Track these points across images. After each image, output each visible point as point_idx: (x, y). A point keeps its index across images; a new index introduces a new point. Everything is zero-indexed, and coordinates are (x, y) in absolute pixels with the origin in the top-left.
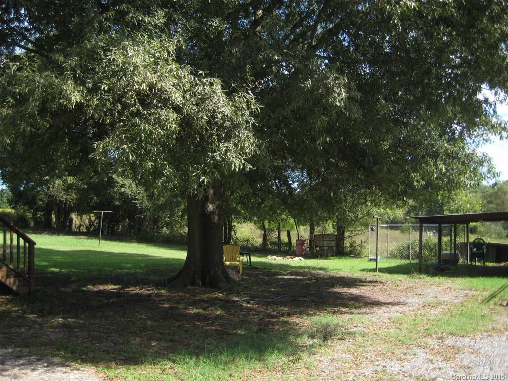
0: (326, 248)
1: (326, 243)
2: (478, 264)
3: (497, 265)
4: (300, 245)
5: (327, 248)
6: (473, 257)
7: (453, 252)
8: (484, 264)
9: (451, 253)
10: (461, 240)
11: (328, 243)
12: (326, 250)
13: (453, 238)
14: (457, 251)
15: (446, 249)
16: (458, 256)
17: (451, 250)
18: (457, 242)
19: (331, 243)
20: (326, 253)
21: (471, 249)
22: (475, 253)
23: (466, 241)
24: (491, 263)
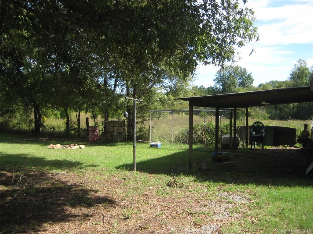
0: (115, 134)
1: (115, 129)
2: (257, 147)
3: (275, 148)
4: (92, 132)
5: (117, 133)
6: (252, 140)
7: (233, 136)
8: (263, 148)
9: (231, 137)
10: (240, 123)
11: (117, 129)
12: (116, 135)
13: (233, 122)
14: (237, 135)
15: (227, 133)
16: (238, 139)
17: (231, 134)
18: (237, 126)
19: (120, 129)
20: (115, 139)
21: (251, 133)
22: (254, 137)
23: (245, 125)
24: (269, 146)
